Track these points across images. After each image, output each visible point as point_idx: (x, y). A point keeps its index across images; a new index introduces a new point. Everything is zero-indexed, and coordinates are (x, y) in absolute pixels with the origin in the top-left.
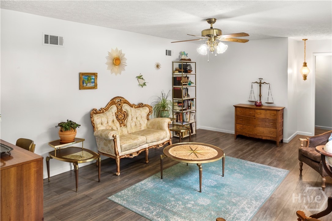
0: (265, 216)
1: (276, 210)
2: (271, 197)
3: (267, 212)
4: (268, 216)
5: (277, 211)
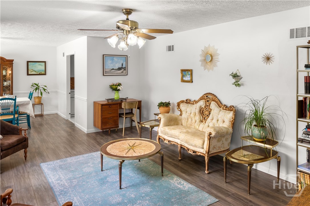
0: (42, 186)
1: (40, 194)
2: (56, 201)
3: (44, 189)
4: (40, 187)
5: (38, 193)
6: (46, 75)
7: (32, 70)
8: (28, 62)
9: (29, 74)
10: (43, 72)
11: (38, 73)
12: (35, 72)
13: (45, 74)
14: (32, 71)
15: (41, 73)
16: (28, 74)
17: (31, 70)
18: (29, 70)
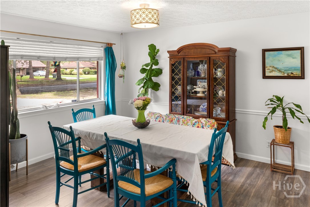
6: (304, 78)
7: (273, 67)
8: (264, 51)
9: (267, 75)
10: (298, 73)
11: (286, 75)
12: (280, 71)
13: (302, 77)
14: (272, 71)
15: (292, 73)
16: (265, 77)
17: (271, 68)
18: (266, 69)
